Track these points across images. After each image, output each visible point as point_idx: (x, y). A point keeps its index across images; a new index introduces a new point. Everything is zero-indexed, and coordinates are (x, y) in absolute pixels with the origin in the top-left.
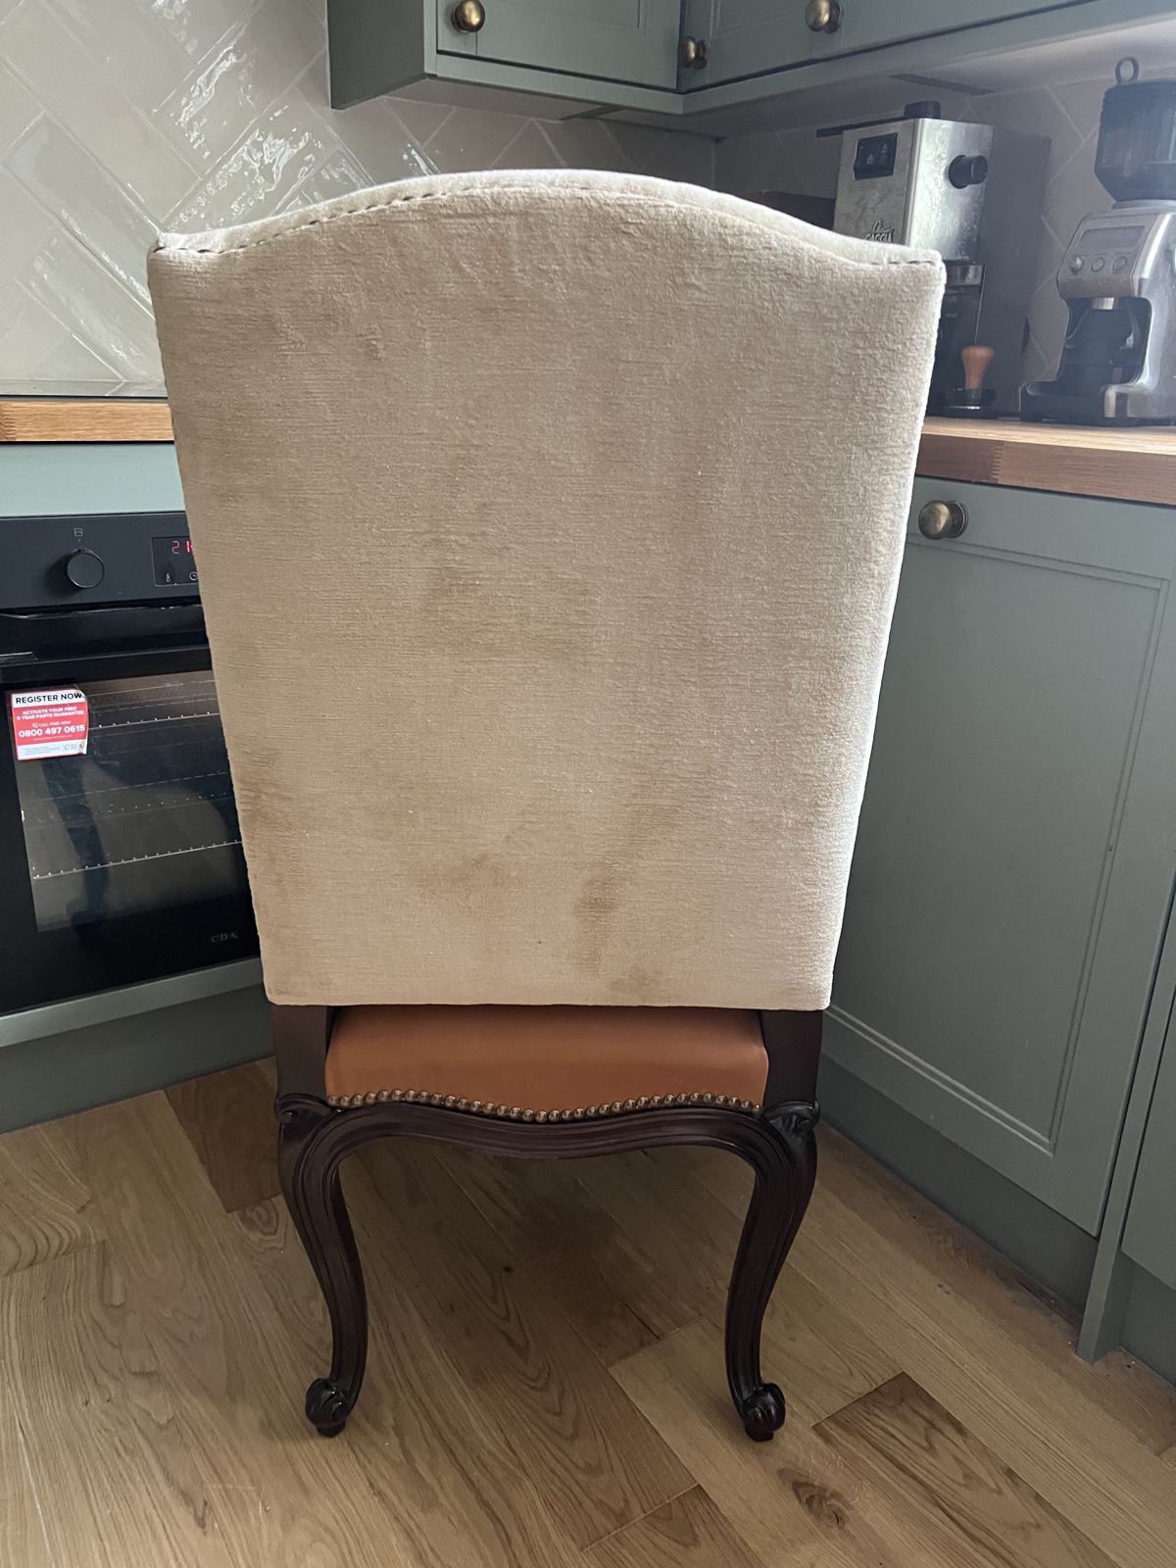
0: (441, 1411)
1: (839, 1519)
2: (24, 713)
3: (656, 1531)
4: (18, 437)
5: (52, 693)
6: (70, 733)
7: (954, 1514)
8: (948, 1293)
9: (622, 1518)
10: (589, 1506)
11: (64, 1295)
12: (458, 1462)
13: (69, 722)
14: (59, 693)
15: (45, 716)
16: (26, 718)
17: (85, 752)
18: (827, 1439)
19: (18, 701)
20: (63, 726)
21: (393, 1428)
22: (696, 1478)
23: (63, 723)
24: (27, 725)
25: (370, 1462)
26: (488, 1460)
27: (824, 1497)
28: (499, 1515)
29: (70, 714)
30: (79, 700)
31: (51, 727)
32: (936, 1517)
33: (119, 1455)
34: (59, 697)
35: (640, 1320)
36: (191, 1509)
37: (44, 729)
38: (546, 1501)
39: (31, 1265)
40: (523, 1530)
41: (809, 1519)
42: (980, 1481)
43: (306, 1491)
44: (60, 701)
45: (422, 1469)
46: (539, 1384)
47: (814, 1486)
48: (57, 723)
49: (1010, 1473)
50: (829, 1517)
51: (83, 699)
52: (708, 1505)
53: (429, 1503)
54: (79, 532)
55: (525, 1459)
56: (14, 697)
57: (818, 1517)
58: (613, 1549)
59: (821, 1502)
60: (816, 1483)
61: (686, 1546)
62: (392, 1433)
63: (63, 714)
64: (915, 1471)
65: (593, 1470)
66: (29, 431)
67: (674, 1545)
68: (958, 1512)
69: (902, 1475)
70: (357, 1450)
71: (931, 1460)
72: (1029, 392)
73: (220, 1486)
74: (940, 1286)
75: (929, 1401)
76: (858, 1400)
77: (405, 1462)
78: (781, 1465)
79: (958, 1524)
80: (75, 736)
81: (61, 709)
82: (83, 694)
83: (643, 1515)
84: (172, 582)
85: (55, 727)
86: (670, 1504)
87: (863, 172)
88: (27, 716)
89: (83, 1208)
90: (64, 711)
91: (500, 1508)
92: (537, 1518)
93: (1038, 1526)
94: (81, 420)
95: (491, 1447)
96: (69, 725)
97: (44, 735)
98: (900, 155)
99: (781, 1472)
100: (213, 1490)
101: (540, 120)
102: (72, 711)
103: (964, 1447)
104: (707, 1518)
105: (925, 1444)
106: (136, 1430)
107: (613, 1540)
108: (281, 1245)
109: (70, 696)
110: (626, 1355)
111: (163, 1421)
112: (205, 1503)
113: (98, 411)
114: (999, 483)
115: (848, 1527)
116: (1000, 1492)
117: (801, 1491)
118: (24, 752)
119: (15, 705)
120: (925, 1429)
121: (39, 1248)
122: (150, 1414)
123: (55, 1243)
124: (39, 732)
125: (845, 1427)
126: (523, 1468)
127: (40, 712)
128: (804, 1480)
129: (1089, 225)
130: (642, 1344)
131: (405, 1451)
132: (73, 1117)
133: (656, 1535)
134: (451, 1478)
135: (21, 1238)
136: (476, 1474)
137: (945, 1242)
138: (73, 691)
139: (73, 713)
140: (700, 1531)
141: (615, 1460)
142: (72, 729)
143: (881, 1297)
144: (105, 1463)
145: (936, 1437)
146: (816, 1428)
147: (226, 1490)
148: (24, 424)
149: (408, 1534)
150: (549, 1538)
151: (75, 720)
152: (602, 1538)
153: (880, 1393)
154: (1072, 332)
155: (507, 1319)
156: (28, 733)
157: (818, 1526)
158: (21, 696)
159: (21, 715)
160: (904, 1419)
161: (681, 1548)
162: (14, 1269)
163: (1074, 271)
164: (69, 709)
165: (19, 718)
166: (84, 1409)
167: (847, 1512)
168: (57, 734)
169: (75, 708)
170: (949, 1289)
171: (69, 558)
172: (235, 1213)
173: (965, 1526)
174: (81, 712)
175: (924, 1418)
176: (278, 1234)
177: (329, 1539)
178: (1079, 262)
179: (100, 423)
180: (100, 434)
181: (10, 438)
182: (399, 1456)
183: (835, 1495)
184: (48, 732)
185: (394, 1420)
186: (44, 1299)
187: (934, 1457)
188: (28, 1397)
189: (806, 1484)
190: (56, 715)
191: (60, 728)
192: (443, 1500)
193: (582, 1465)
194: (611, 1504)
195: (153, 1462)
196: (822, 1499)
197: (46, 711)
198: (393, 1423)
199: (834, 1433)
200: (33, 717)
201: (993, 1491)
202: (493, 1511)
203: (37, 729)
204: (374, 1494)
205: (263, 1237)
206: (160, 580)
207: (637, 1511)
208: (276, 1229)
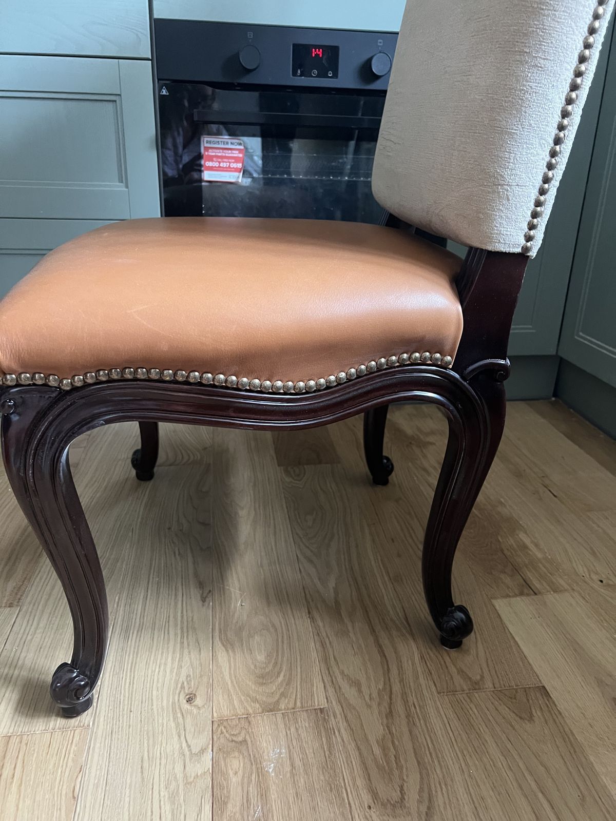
0: (367, 588)
2: (210, 151)
3: (501, 702)
6: (233, 168)
9: (475, 685)
10: (454, 671)
11: (180, 482)
12: (368, 617)
13: (233, 161)
15: (220, 154)
16: (211, 154)
20: (230, 163)
21: (333, 588)
22: (543, 681)
23: (230, 161)
24: (211, 159)
25: (312, 600)
26: (389, 622)
28: (387, 655)
29: (234, 155)
31: (223, 162)
33: (175, 555)
34: (230, 144)
35: (524, 581)
36: (201, 592)
37: (219, 162)
38: (422, 658)
39: (170, 465)
40: (400, 668)
43: (269, 603)
44: (230, 146)
45: (344, 614)
48: (227, 160)
52: (548, 700)
53: (342, 633)
54: (250, 36)
55: (416, 631)
58: (463, 701)
61: (521, 718)
62: (332, 590)
63: (231, 155)
67: (513, 715)
70: (307, 592)
73: (221, 586)
77: (334, 607)
80: (235, 170)
81: (230, 152)
83: (493, 689)
84: (301, 76)
85: (226, 162)
86: (516, 689)
89: (205, 448)
90: (232, 153)
91: (389, 652)
92: (413, 665)
95: (394, 617)
96: (234, 163)
97: (219, 167)
100: (217, 586)
104: (545, 709)
106: (189, 548)
107: (464, 695)
108: (301, 487)
109: (236, 144)
110: (508, 596)
111: (204, 548)
112: (210, 591)
118: (207, 176)
121: (177, 460)
122: (199, 542)
123: (185, 460)
124: (216, 164)
126: (412, 635)
127: (218, 151)
130: (522, 594)
131: (336, 602)
133: (501, 705)
134: (361, 624)
135: (170, 453)
136: (378, 628)
138: (237, 141)
139: (236, 155)
140: (537, 714)
142: (234, 165)
144: (166, 557)
147: (224, 589)
149: (323, 645)
150: (417, 678)
151: (237, 160)
152: (456, 691)
156: (210, 164)
159: (208, 151)
161: (517, 718)
164: (235, 152)
166: (167, 530)
168: (226, 167)
169: (237, 152)
171: (241, 49)
172: (282, 468)
177: (272, 630)
182: (331, 603)
184: (221, 165)
185: (336, 584)
186: (169, 480)
188: (142, 518)
190: (227, 155)
191: (228, 164)
192: (351, 635)
194: (470, 675)
195: (191, 564)
197: (222, 151)
198: (334, 585)
200: (214, 154)
202: (383, 651)
203: (216, 162)
204: (309, 617)
205: (293, 481)
206: (294, 74)
207: (489, 684)
208: (301, 480)
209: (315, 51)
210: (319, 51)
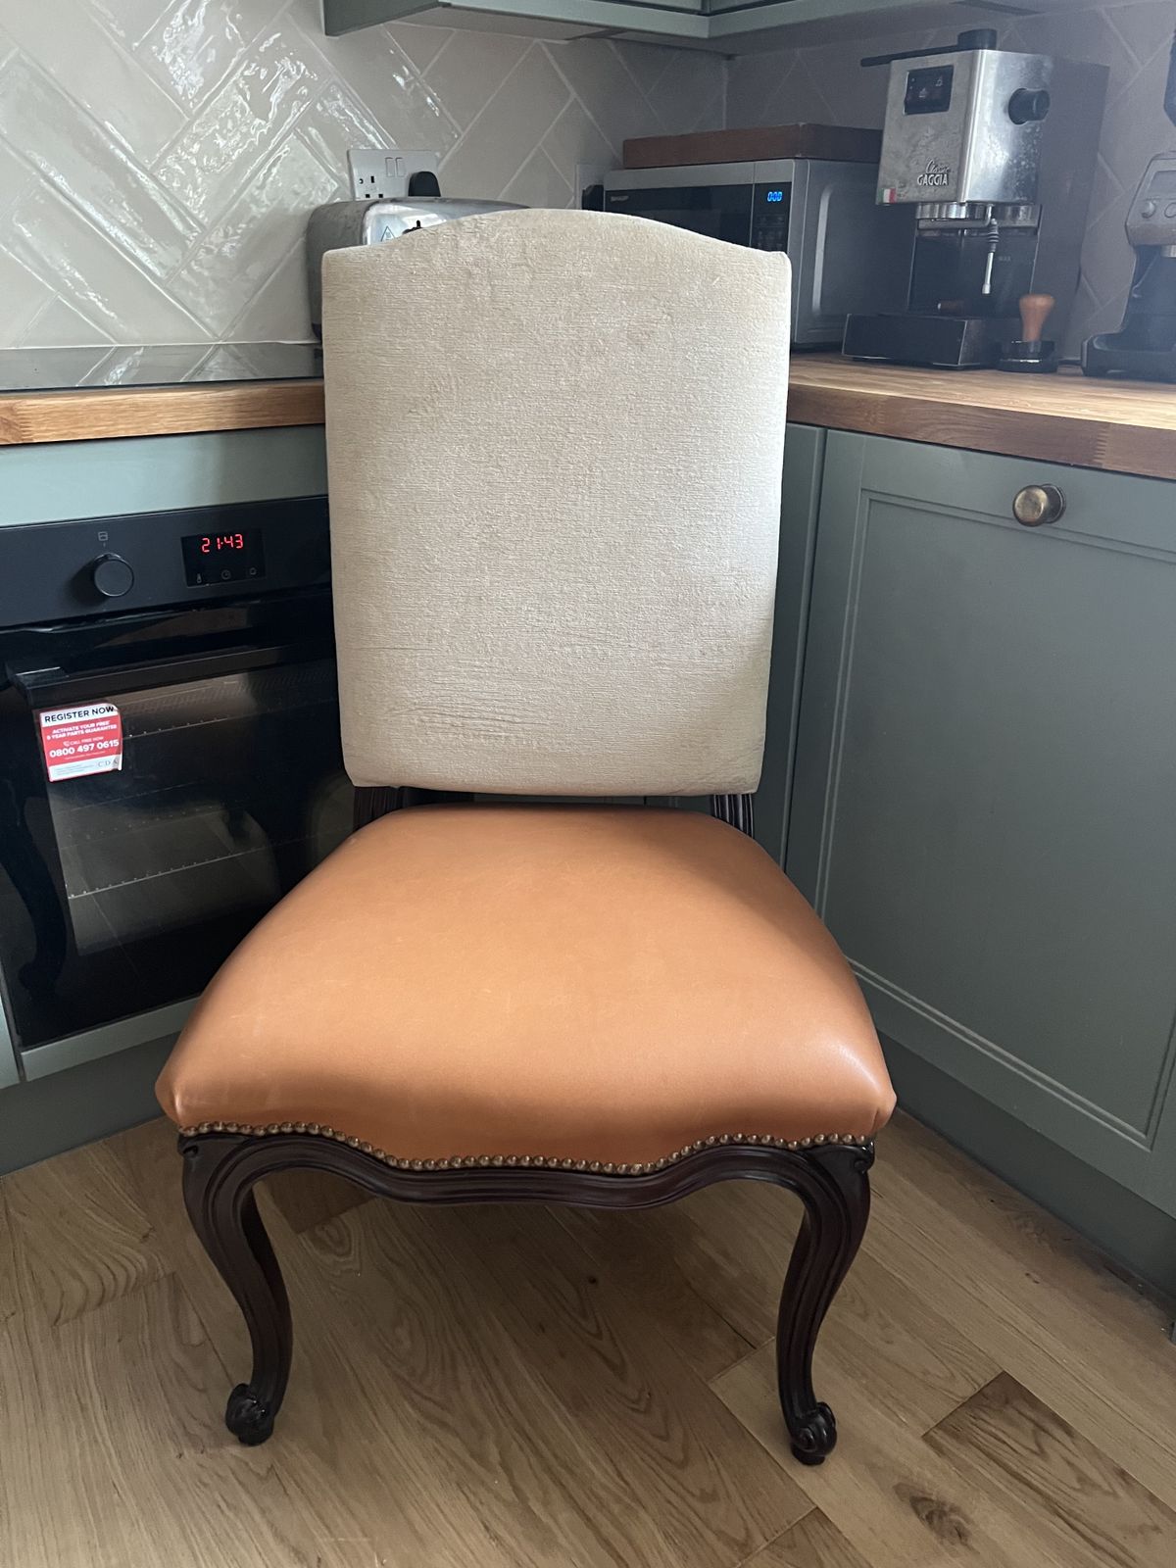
0: (546, 1442)
1: (961, 1534)
2: (54, 732)
3: (780, 1560)
4: (36, 438)
5: (82, 709)
6: (104, 749)
7: (1071, 1520)
8: (1037, 1282)
9: (744, 1548)
10: (710, 1536)
11: (140, 1337)
12: (571, 1497)
13: (101, 738)
14: (90, 708)
15: (76, 733)
16: (57, 737)
17: (120, 768)
18: (939, 1450)
19: (48, 720)
20: (96, 743)
21: (500, 1465)
22: (815, 1501)
23: (95, 739)
24: (58, 744)
25: (481, 1503)
26: (602, 1494)
27: (945, 1513)
28: (620, 1551)
29: (102, 729)
30: (111, 714)
31: (83, 744)
32: (1057, 1527)
33: (222, 1512)
34: (91, 712)
35: (735, 1331)
37: (76, 747)
38: (666, 1536)
39: (100, 1303)
41: (932, 1537)
42: (1095, 1485)
43: (420, 1539)
44: (91, 717)
45: (537, 1508)
46: (642, 1406)
47: (931, 1500)
48: (90, 740)
49: (1122, 1474)
50: (951, 1533)
51: (115, 713)
52: (829, 1528)
53: (547, 1543)
54: (103, 536)
55: (640, 1491)
56: (43, 716)
57: (941, 1535)
59: (940, 1517)
60: (933, 1498)
62: (499, 1469)
63: (95, 730)
64: (1029, 1478)
65: (709, 1497)
66: (47, 431)
68: (1076, 1519)
69: (1020, 1485)
70: (465, 1489)
71: (1041, 1462)
72: (1096, 346)
73: (333, 1540)
74: (1027, 1275)
75: (1033, 1402)
76: (964, 1404)
77: (517, 1500)
78: (896, 1481)
79: (1078, 1532)
80: (108, 752)
81: (93, 725)
82: (115, 708)
83: (766, 1544)
84: (203, 583)
85: (88, 743)
86: (791, 1529)
87: (913, 106)
88: (57, 735)
89: (144, 1237)
90: (96, 727)
91: (621, 1545)
92: (660, 1554)
93: (1156, 1529)
94: (102, 415)
95: (603, 1480)
96: (102, 741)
97: (77, 753)
98: (956, 88)
99: (897, 1489)
100: (324, 1541)
101: (545, 40)
102: (105, 726)
103: (1072, 1447)
105: (1035, 1448)
106: (237, 1484)
108: (356, 1267)
109: (102, 711)
110: (725, 1368)
111: (263, 1472)
112: (319, 1560)
113: (121, 405)
114: (1103, 467)
115: (971, 1542)
116: (1115, 1494)
117: (919, 1507)
118: (56, 773)
119: (44, 724)
120: (1034, 1432)
121: (106, 1283)
122: (247, 1464)
123: (122, 1280)
124: (71, 751)
125: (955, 1435)
126: (638, 1501)
127: (71, 729)
128: (921, 1494)
129: (1160, 165)
130: (739, 1356)
131: (516, 1489)
132: (120, 1134)
134: (565, 1516)
135: (85, 1275)
136: (592, 1511)
137: (1026, 1226)
138: (104, 705)
139: (106, 728)
140: (824, 1555)
141: (732, 1488)
142: (105, 745)
143: (972, 1290)
144: (209, 1522)
145: (1046, 1441)
146: (926, 1438)
147: (339, 1544)
148: (41, 424)
151: (107, 735)
153: (984, 1395)
154: (1139, 280)
155: (599, 1336)
156: (59, 753)
157: (941, 1543)
158: (50, 714)
159: (51, 734)
160: (1011, 1423)
162: (81, 1311)
163: (1145, 216)
164: (101, 724)
165: (49, 738)
166: (178, 1462)
167: (967, 1526)
168: (89, 752)
169: (107, 723)
170: (1036, 1277)
171: (95, 564)
172: (304, 1234)
173: (1085, 1534)
174: (114, 727)
175: (1032, 1421)
176: (353, 1252)
178: (1151, 206)
179: (122, 417)
180: (122, 429)
181: (26, 439)
182: (508, 1494)
183: (954, 1509)
184: (80, 749)
185: (500, 1454)
186: (119, 1341)
187: (1046, 1461)
188: (119, 1453)
189: (925, 1499)
190: (87, 731)
191: (93, 745)
192: (561, 1540)
193: (697, 1492)
194: (732, 1534)
195: (257, 1517)
196: (943, 1514)
197: (77, 728)
198: (499, 1458)
199: (944, 1443)
200: (64, 735)
201: (1107, 1493)
202: (614, 1549)
203: (68, 748)
204: (491, 1537)
205: (337, 1259)
206: (191, 581)
207: (759, 1539)
208: (350, 1249)
209: (222, 540)
210: (228, 539)
